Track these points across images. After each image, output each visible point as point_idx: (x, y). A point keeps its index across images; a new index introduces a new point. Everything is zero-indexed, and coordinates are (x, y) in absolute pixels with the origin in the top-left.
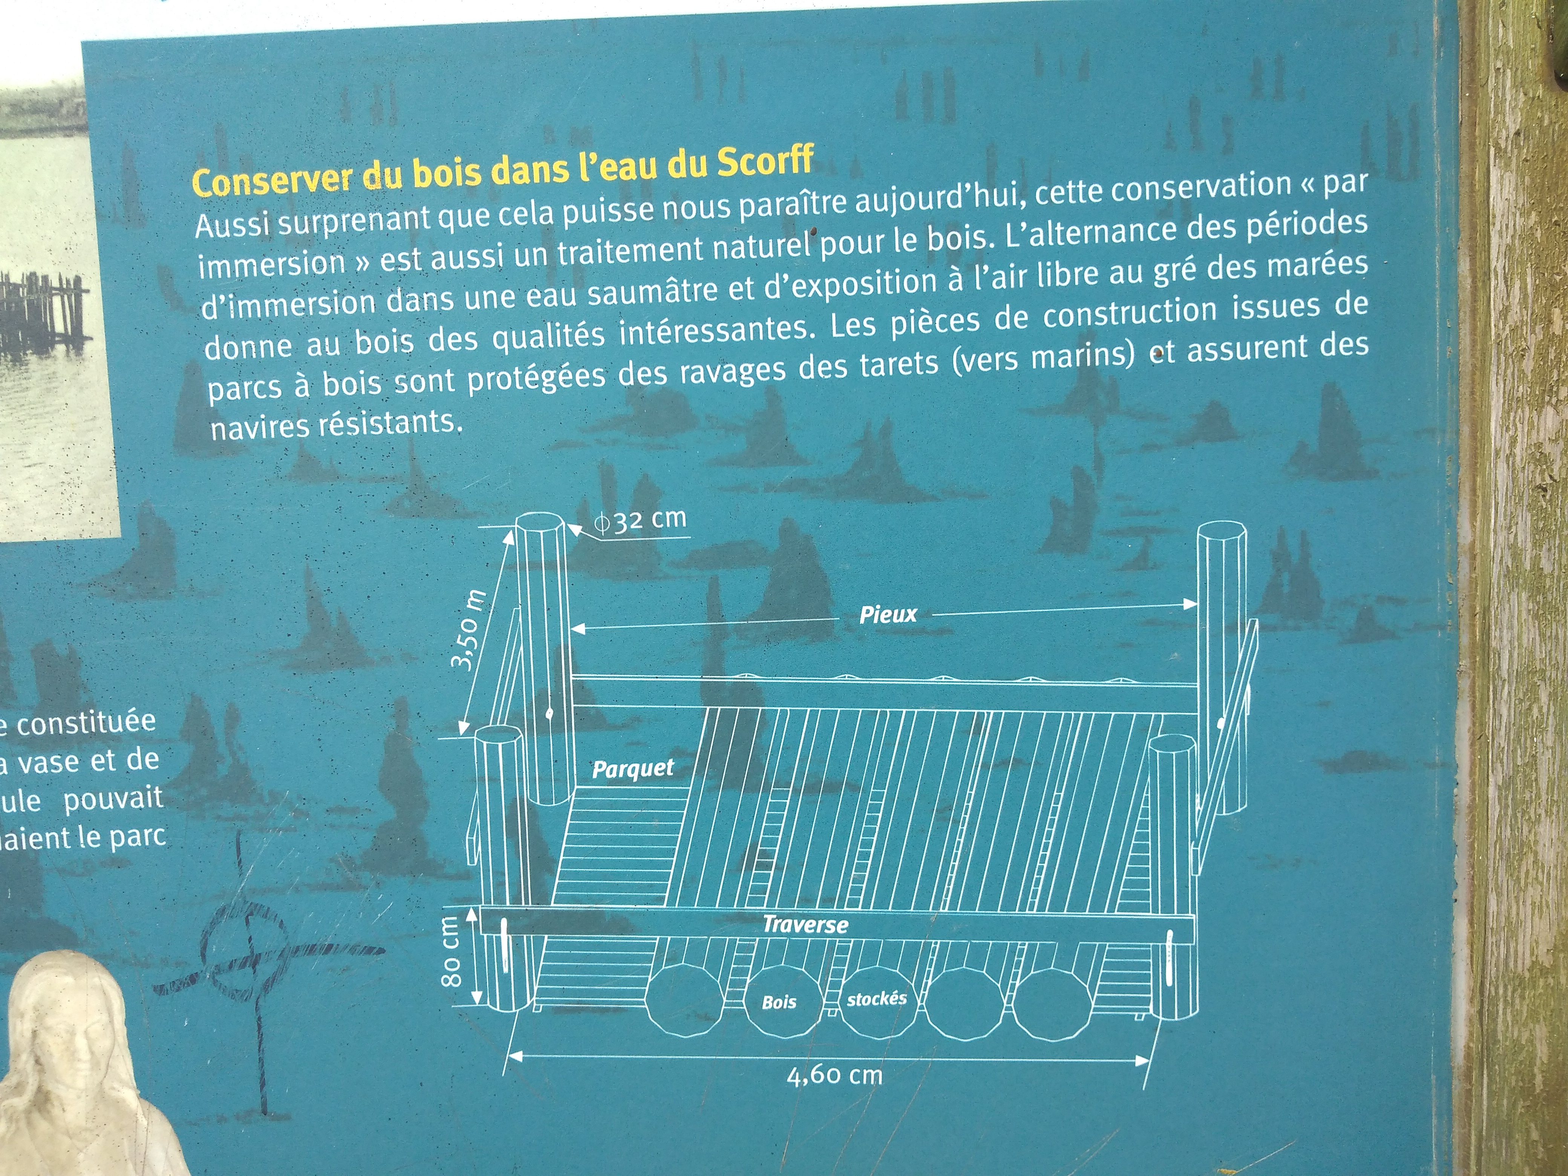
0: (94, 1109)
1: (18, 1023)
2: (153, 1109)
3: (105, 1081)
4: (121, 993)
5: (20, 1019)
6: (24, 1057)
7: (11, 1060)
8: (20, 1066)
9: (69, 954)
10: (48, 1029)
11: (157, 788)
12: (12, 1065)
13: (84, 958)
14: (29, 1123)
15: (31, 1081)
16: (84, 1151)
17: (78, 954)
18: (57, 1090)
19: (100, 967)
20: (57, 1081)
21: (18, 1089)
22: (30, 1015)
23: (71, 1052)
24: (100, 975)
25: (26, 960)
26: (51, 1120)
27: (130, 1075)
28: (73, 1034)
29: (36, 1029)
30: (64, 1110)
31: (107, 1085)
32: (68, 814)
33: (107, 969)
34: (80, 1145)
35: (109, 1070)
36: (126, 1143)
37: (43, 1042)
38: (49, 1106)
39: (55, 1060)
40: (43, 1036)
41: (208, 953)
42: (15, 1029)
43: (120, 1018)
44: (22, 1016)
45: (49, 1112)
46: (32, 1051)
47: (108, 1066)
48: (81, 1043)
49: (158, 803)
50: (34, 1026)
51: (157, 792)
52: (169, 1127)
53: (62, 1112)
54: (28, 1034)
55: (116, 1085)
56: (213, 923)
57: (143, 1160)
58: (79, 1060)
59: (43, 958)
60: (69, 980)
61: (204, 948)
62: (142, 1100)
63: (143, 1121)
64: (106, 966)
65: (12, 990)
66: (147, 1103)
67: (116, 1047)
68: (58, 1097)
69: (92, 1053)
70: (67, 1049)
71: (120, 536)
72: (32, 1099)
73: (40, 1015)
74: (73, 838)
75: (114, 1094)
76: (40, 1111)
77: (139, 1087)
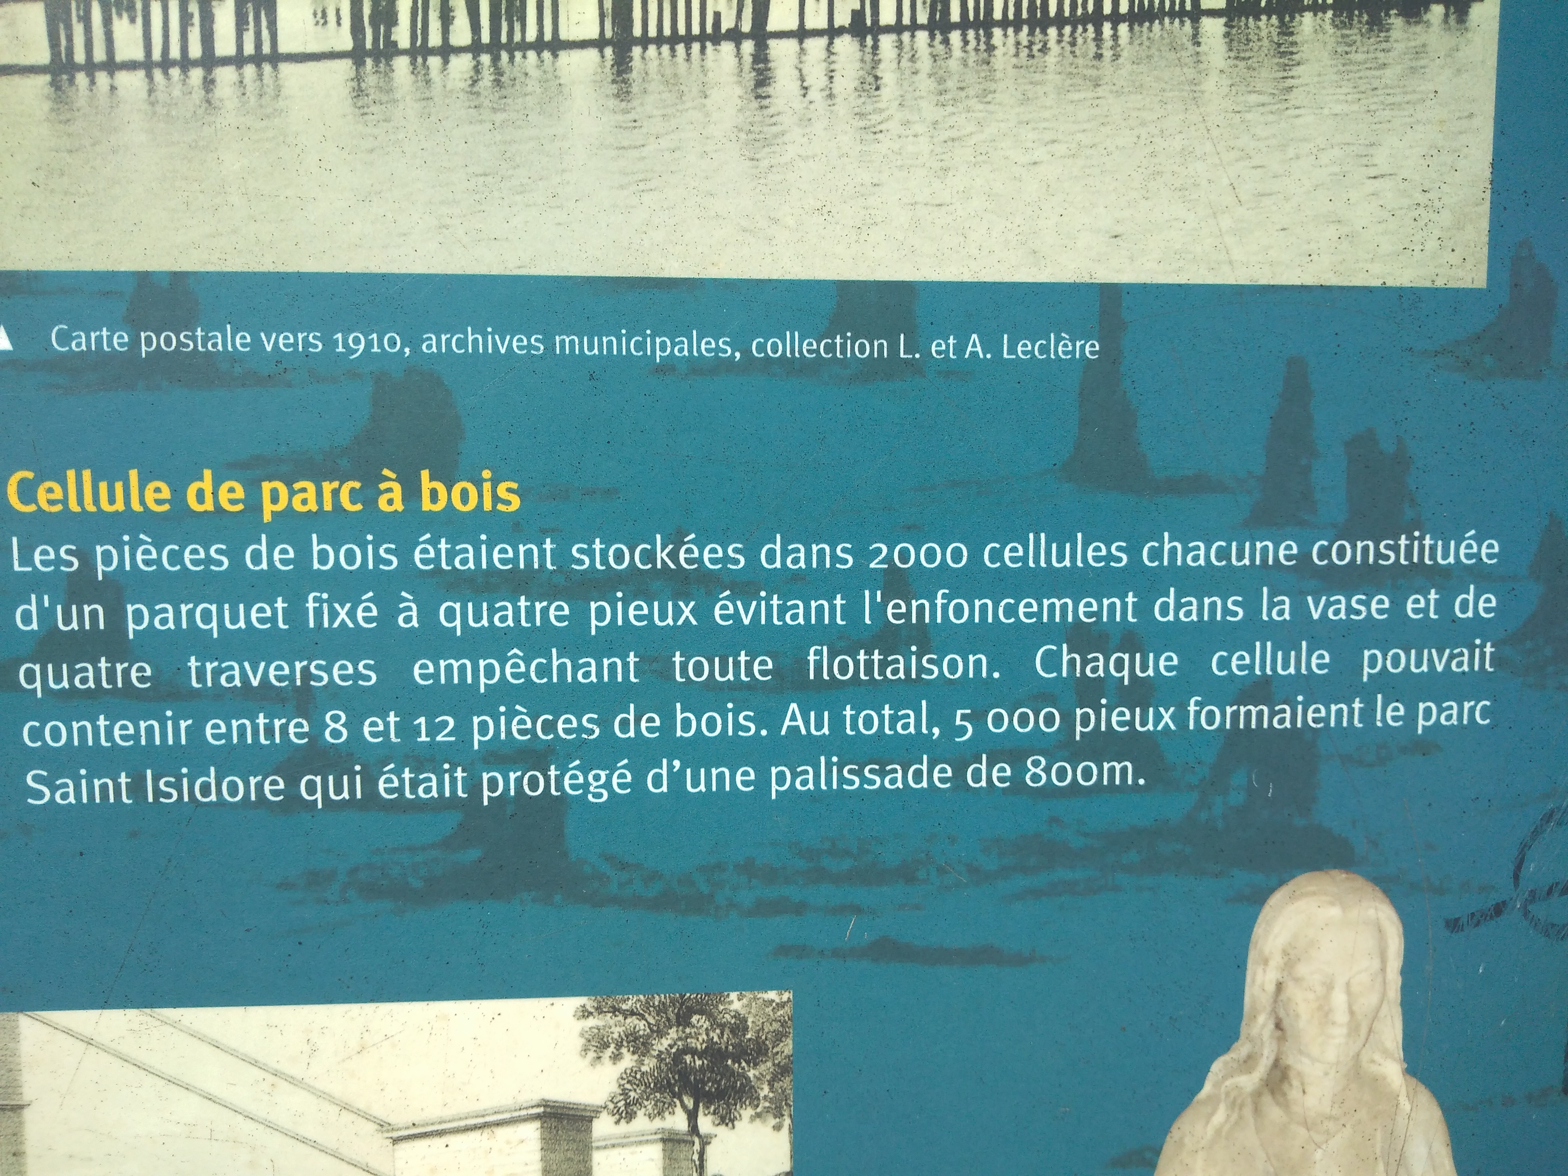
0: (1344, 1090)
1: (1260, 971)
2: (1421, 1088)
3: (1364, 1051)
4: (1401, 929)
5: (1262, 967)
6: (1261, 1019)
7: (1243, 1023)
8: (1255, 1031)
9: (1340, 876)
10: (1297, 980)
11: (1489, 644)
12: (1244, 1030)
13: (1359, 882)
14: (1257, 1110)
15: (1266, 1052)
16: (1324, 1147)
17: (1351, 876)
18: (1299, 1064)
19: (1379, 894)
20: (1301, 1052)
21: (1248, 1063)
22: (1277, 960)
23: (1324, 1012)
24: (1377, 904)
25: (1282, 883)
26: (1285, 1105)
27: (1397, 1043)
28: (1329, 987)
29: (1281, 980)
30: (1304, 1092)
31: (1365, 1058)
32: (1365, 679)
33: (1388, 896)
34: (1318, 1138)
35: (1371, 1037)
36: (1379, 1135)
37: (1289, 999)
38: (1285, 1087)
39: (1302, 1024)
40: (1292, 991)
41: (1523, 873)
42: (1253, 981)
43: (1395, 963)
44: (1266, 962)
45: (1284, 1095)
46: (1274, 1011)
47: (1370, 1030)
48: (1339, 999)
49: (1487, 666)
50: (1279, 976)
51: (1488, 649)
52: (1436, 1113)
53: (1301, 1093)
54: (1271, 988)
55: (1377, 1057)
56: (1536, 833)
57: (1398, 1159)
58: (1333, 1023)
59: (1305, 882)
60: (1335, 912)
61: (1519, 867)
62: (1408, 1077)
63: (1405, 1105)
64: (1386, 892)
65: (1257, 925)
66: (1414, 1081)
67: (1385, 1003)
68: (1300, 1074)
69: (1352, 1013)
70: (1320, 1008)
71: (1485, 286)
72: (1265, 1077)
73: (1290, 960)
74: (1368, 713)
75: (1373, 1068)
76: (1273, 1093)
77: (1406, 1059)
